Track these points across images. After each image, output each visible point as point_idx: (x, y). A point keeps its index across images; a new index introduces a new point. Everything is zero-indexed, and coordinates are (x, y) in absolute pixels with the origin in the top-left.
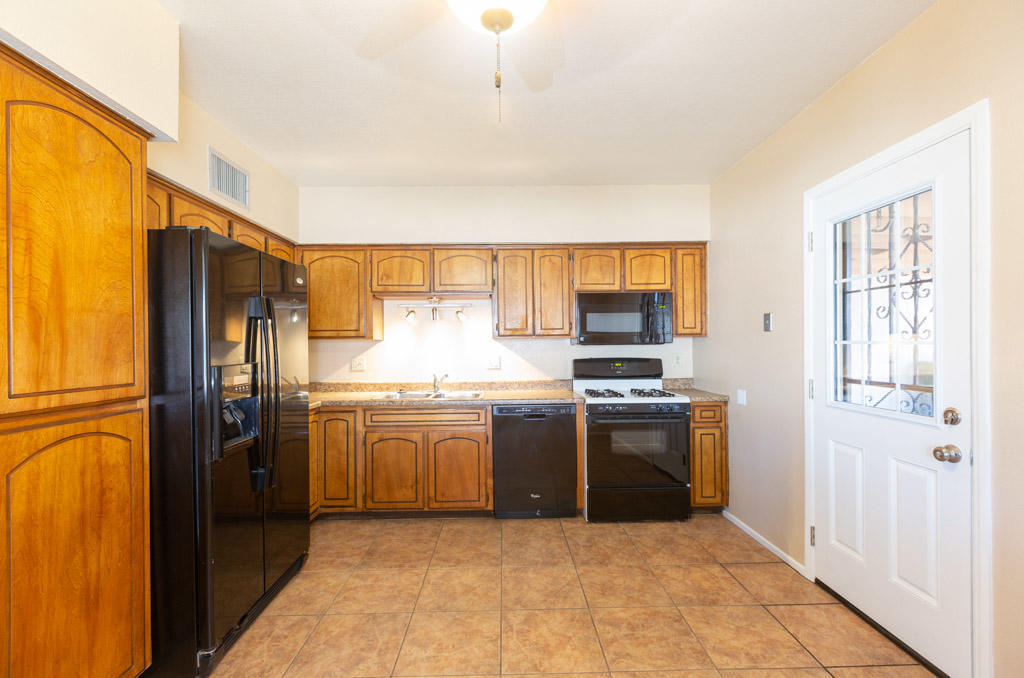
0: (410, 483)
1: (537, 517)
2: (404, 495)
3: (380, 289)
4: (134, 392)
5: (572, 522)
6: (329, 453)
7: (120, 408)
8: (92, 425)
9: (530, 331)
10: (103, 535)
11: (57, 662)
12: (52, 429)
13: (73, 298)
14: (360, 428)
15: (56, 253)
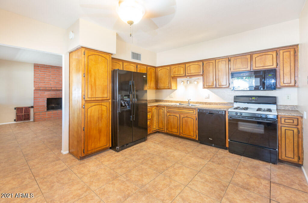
0: (176, 128)
1: (213, 146)
2: (175, 131)
3: (173, 76)
4: (108, 98)
5: (223, 151)
6: (159, 117)
7: (106, 101)
8: (100, 103)
9: (214, 86)
10: (102, 121)
11: (94, 138)
12: (94, 103)
13: (97, 83)
14: (166, 112)
15: (95, 76)
